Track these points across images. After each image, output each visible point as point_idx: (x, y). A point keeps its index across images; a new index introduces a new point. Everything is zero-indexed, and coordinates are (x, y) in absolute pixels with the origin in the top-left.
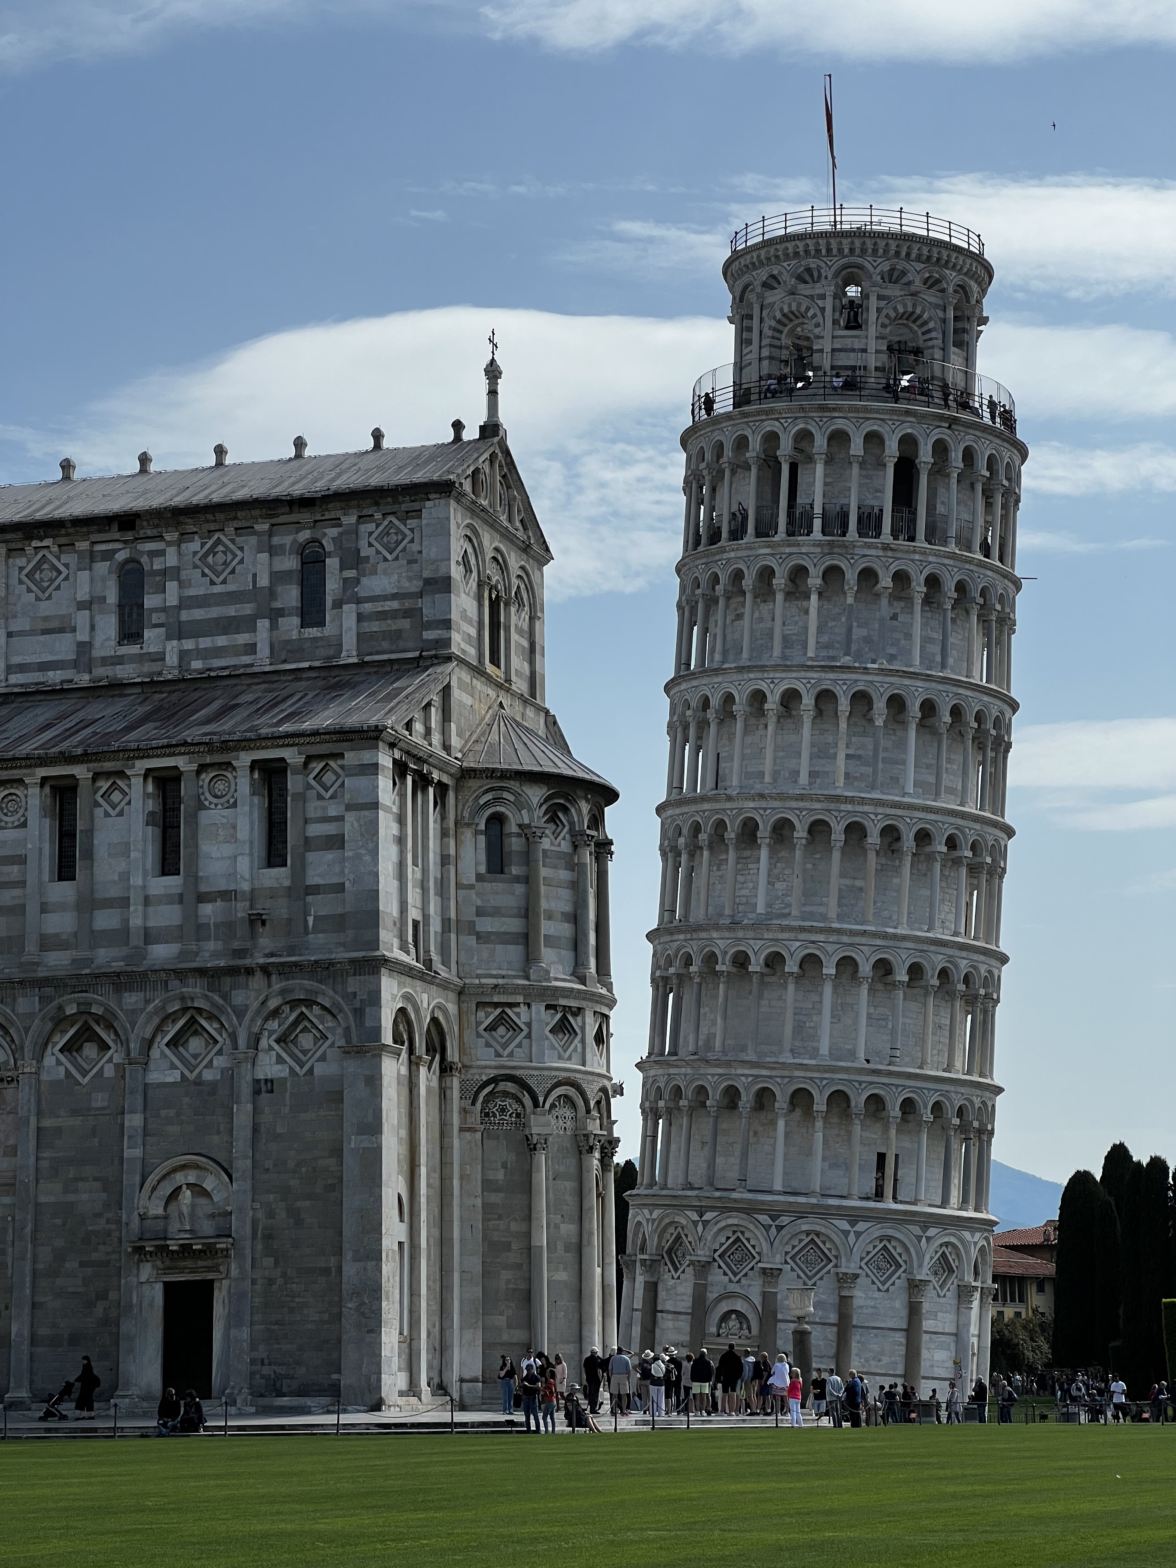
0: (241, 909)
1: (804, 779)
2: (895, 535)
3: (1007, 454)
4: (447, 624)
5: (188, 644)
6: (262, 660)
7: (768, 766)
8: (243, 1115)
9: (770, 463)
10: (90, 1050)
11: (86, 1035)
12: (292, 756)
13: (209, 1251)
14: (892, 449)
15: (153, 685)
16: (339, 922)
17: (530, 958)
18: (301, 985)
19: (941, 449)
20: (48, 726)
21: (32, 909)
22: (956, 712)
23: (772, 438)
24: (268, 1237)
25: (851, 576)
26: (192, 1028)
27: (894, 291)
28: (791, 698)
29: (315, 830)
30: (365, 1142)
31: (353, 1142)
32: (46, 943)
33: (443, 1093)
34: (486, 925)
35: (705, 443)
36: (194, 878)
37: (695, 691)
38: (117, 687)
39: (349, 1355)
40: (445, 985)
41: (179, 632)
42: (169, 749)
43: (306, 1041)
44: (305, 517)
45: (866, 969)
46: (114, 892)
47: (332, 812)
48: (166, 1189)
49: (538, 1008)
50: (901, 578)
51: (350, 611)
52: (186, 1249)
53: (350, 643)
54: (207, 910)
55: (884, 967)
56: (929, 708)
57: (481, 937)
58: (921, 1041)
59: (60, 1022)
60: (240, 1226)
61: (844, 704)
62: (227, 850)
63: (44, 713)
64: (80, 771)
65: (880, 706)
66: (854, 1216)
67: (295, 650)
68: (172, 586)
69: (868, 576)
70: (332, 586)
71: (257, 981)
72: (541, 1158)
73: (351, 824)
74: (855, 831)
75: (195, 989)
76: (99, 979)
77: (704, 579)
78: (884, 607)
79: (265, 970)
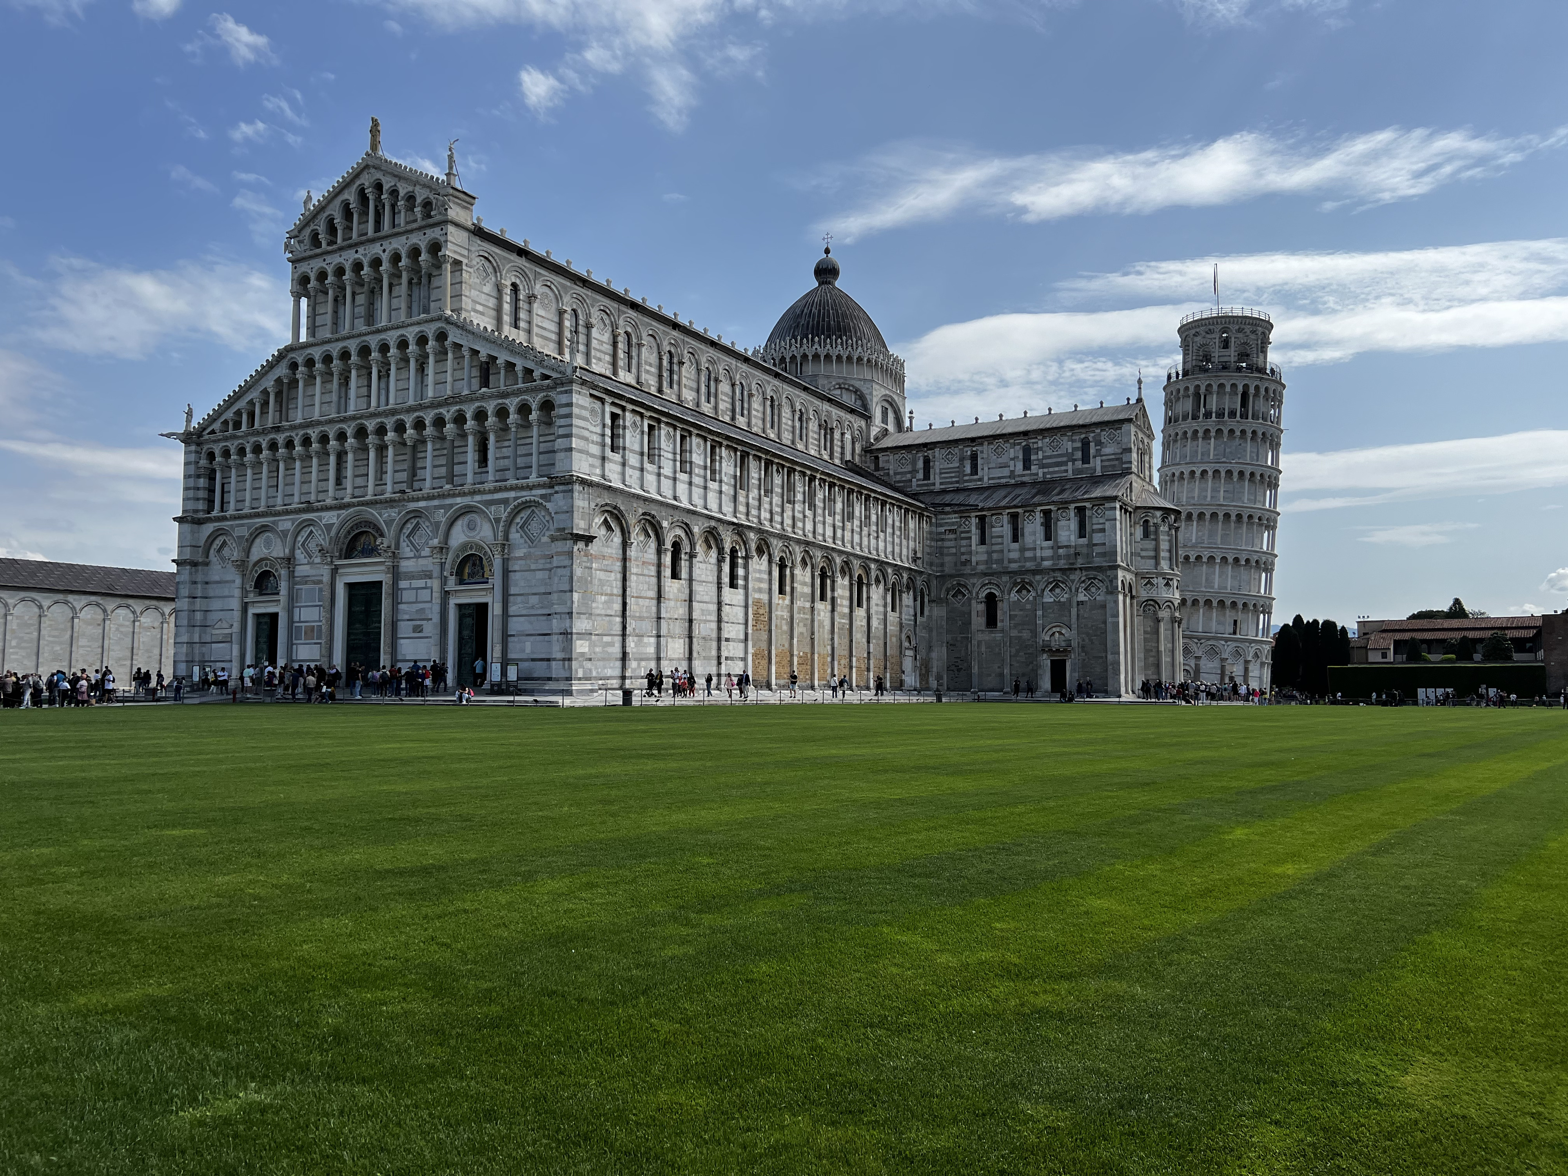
0: (1072, 551)
1: (1209, 499)
2: (1241, 417)
3: (1279, 388)
4: (1131, 462)
5: (1046, 470)
6: (1070, 474)
7: (1196, 495)
8: (1074, 611)
9: (1197, 395)
10: (1024, 592)
11: (1023, 588)
12: (1088, 505)
13: (1065, 651)
14: (1240, 389)
15: (1034, 483)
16: (1104, 554)
17: (1157, 564)
18: (1092, 574)
19: (1257, 388)
20: (1005, 497)
21: (1006, 551)
22: (1262, 475)
23: (1197, 387)
24: (1083, 647)
25: (1226, 432)
26: (1057, 586)
27: (1240, 335)
28: (1204, 472)
29: (1095, 527)
30: (1114, 620)
31: (1110, 620)
32: (1011, 561)
33: (1131, 604)
34: (1143, 554)
35: (1173, 389)
36: (1056, 541)
37: (1169, 471)
38: (1023, 484)
39: (1110, 682)
40: (1133, 573)
41: (1043, 466)
42: (1048, 504)
43: (1093, 590)
44: (1083, 430)
45: (1230, 560)
46: (1031, 546)
47: (1101, 521)
48: (1050, 632)
49: (1160, 579)
50: (1243, 432)
51: (1098, 459)
52: (1058, 651)
53: (1098, 469)
54: (1061, 551)
55: (1237, 560)
56: (1252, 474)
57: (1142, 557)
58: (1249, 583)
59: (1015, 584)
60: (1074, 644)
61: (1223, 474)
62: (1067, 533)
63: (1002, 493)
64: (1020, 510)
65: (1235, 475)
66: (1227, 640)
67: (1080, 471)
68: (1040, 453)
69: (1232, 432)
70: (1092, 451)
71: (1078, 572)
72: (1162, 624)
73: (1108, 525)
74: (1227, 516)
75: (1058, 575)
76: (1028, 571)
77: (1173, 434)
78: (1237, 441)
79: (1081, 569)
